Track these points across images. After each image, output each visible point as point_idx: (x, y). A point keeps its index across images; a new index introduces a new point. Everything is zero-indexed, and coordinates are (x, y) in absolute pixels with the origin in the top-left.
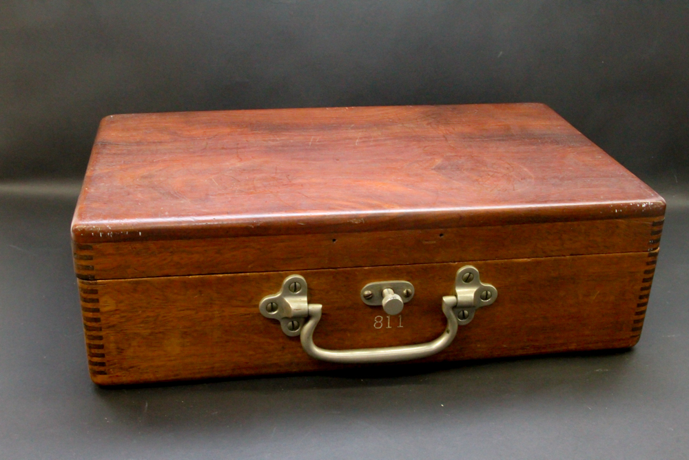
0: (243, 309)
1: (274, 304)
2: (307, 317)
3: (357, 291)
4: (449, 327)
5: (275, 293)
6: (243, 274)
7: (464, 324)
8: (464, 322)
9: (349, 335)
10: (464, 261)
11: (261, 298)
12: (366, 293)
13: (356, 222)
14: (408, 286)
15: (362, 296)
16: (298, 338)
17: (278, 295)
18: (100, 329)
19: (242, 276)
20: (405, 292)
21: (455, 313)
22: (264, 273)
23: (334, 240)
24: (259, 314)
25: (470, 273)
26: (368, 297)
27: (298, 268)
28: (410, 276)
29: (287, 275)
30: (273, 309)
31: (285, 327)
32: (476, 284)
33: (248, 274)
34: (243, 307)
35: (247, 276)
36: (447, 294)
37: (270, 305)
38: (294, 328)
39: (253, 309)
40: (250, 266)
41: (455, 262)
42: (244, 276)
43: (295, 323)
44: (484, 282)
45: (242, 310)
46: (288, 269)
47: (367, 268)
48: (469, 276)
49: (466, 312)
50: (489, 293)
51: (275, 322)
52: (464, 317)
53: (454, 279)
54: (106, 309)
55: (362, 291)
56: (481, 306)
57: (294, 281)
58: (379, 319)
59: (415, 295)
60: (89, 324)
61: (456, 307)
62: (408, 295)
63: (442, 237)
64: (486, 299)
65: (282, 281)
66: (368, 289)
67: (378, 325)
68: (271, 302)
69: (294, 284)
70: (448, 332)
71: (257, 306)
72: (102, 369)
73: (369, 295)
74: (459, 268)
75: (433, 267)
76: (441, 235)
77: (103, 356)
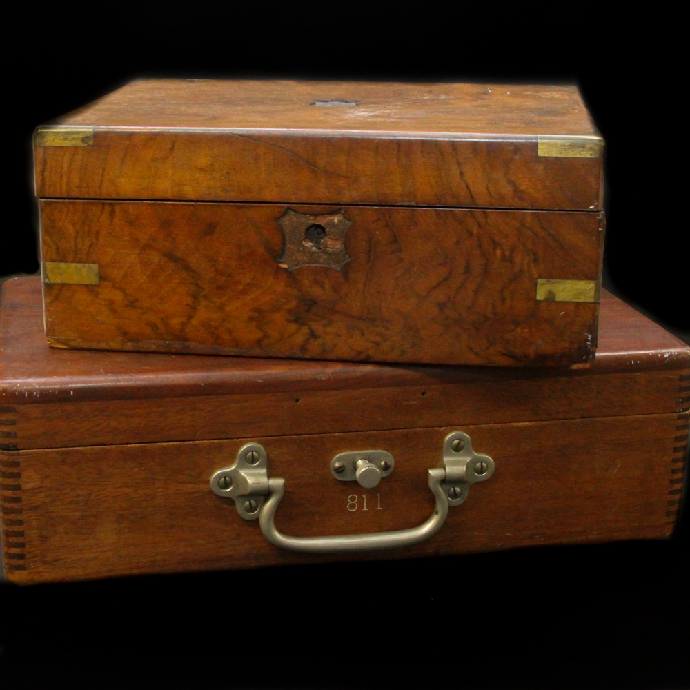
0: (191, 486)
1: (227, 478)
2: (266, 494)
3: (326, 464)
4: (439, 507)
5: (229, 466)
6: (191, 442)
7: (455, 504)
8: (457, 502)
9: (317, 519)
10: (452, 426)
11: (212, 472)
12: (337, 465)
13: (324, 379)
14: (386, 456)
15: (332, 468)
16: (256, 522)
17: (233, 467)
18: (20, 511)
19: (190, 445)
20: (383, 463)
21: (443, 489)
22: (216, 441)
23: (298, 400)
24: (211, 492)
25: (460, 440)
26: (340, 470)
27: (256, 435)
28: (389, 445)
29: (243, 444)
30: (227, 486)
31: (241, 507)
32: (468, 453)
33: (197, 442)
34: (191, 483)
35: (196, 445)
36: (434, 467)
37: (223, 479)
38: (251, 509)
39: (202, 487)
40: (199, 433)
41: (441, 427)
42: (192, 444)
43: (253, 502)
44: (477, 451)
45: (189, 488)
46: (245, 436)
47: (337, 434)
48: (459, 443)
49: (458, 489)
50: (484, 464)
51: (229, 501)
52: (455, 495)
53: (442, 448)
54: (30, 486)
55: (331, 464)
56: (476, 481)
57: (251, 450)
58: (353, 499)
59: (395, 468)
60: (7, 505)
61: (444, 481)
62: (386, 467)
63: (425, 396)
64: (482, 473)
65: (237, 451)
66: (338, 460)
67: (352, 506)
68: (225, 475)
69: (250, 453)
70: (437, 513)
71: (207, 482)
72: (20, 562)
73: (339, 468)
74: (447, 434)
75: (415, 433)
76: (423, 394)
77: (22, 545)
